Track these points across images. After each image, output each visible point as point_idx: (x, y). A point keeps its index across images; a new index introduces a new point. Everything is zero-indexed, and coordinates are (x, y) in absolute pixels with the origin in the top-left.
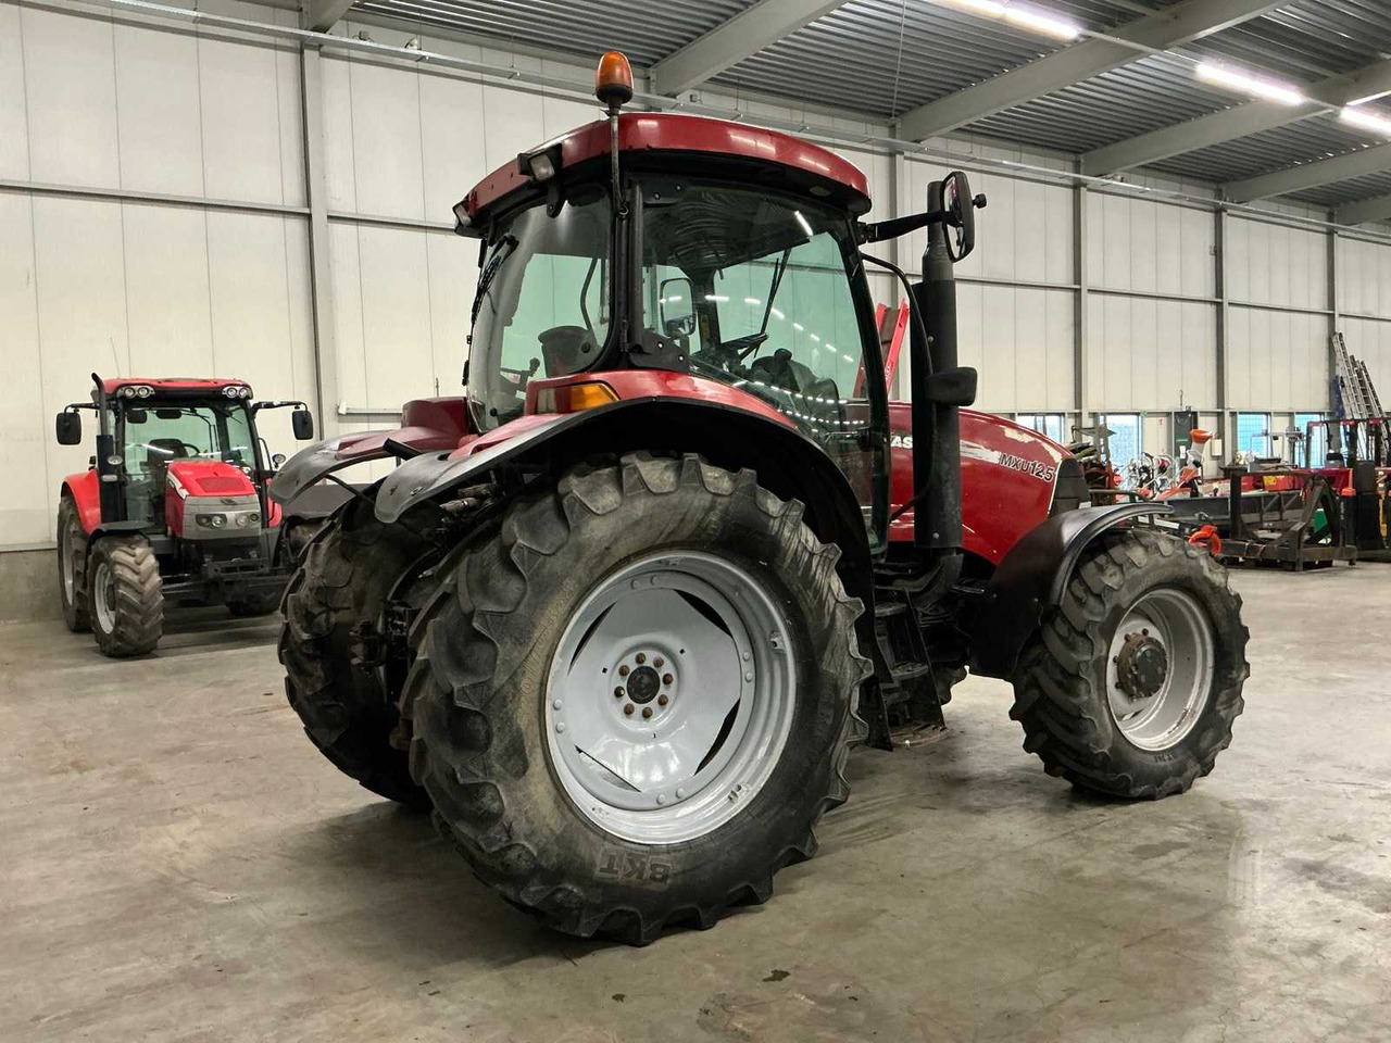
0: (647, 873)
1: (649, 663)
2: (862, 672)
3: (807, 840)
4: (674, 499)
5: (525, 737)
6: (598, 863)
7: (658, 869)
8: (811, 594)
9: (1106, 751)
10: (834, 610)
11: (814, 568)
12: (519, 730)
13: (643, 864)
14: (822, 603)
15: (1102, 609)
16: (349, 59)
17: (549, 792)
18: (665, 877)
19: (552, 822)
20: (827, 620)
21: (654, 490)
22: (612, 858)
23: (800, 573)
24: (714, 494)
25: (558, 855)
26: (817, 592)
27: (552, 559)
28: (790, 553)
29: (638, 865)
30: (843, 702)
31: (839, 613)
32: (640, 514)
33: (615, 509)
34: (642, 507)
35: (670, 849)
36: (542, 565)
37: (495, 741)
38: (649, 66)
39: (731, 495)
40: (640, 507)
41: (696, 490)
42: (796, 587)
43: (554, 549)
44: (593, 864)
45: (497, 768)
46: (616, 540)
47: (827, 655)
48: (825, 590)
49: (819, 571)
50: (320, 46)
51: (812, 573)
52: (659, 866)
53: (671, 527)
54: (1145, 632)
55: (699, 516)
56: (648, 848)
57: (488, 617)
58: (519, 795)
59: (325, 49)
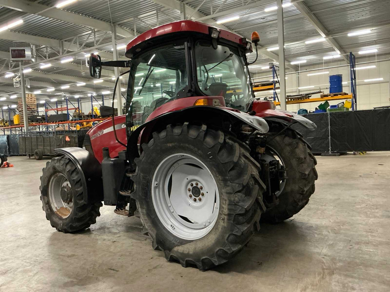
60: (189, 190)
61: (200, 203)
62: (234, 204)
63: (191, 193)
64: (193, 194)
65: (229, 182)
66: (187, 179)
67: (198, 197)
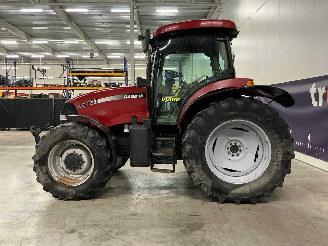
60: (228, 148)
61: (237, 157)
62: (287, 153)
63: (229, 150)
64: (231, 151)
65: (284, 139)
66: (228, 140)
67: (236, 153)
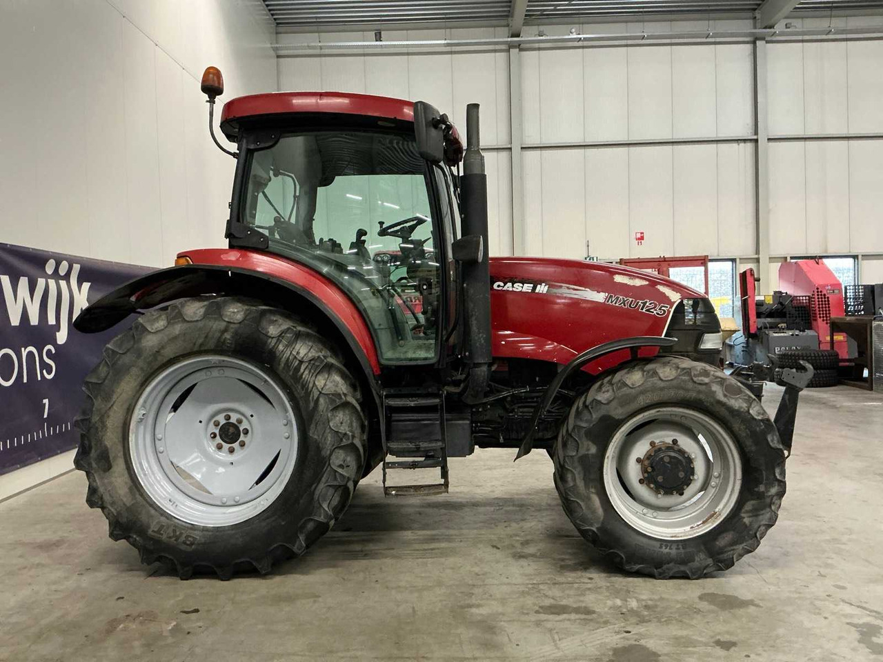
0: (183, 539)
1: (233, 420)
2: (341, 440)
3: (296, 542)
4: (200, 324)
5: (110, 451)
6: (152, 527)
7: (189, 539)
8: (299, 387)
9: (594, 529)
10: (318, 398)
11: (302, 370)
12: (106, 447)
13: (181, 534)
14: (308, 393)
15: (589, 418)
16: (539, 49)
17: (126, 483)
18: (192, 544)
19: (125, 500)
20: (312, 404)
21: (187, 319)
22: (162, 526)
23: (291, 373)
24: (228, 322)
25: (127, 518)
26: (304, 386)
27: (123, 356)
28: (283, 359)
29: (178, 533)
30: (324, 458)
31: (322, 400)
32: (177, 333)
33: (163, 330)
34: (179, 328)
35: (205, 529)
36: (119, 359)
37: (93, 451)
38: (755, 9)
39: (240, 323)
40: (178, 329)
41: (215, 319)
42: (290, 381)
43: (125, 350)
44: (149, 527)
45: (94, 465)
46: (163, 347)
47: (313, 426)
48: (311, 385)
49: (307, 372)
50: (519, 45)
51: (300, 373)
52: (191, 537)
53: (200, 341)
54: (675, 442)
55: (217, 335)
56: (190, 526)
57: (90, 385)
58: (106, 481)
59: (522, 46)
